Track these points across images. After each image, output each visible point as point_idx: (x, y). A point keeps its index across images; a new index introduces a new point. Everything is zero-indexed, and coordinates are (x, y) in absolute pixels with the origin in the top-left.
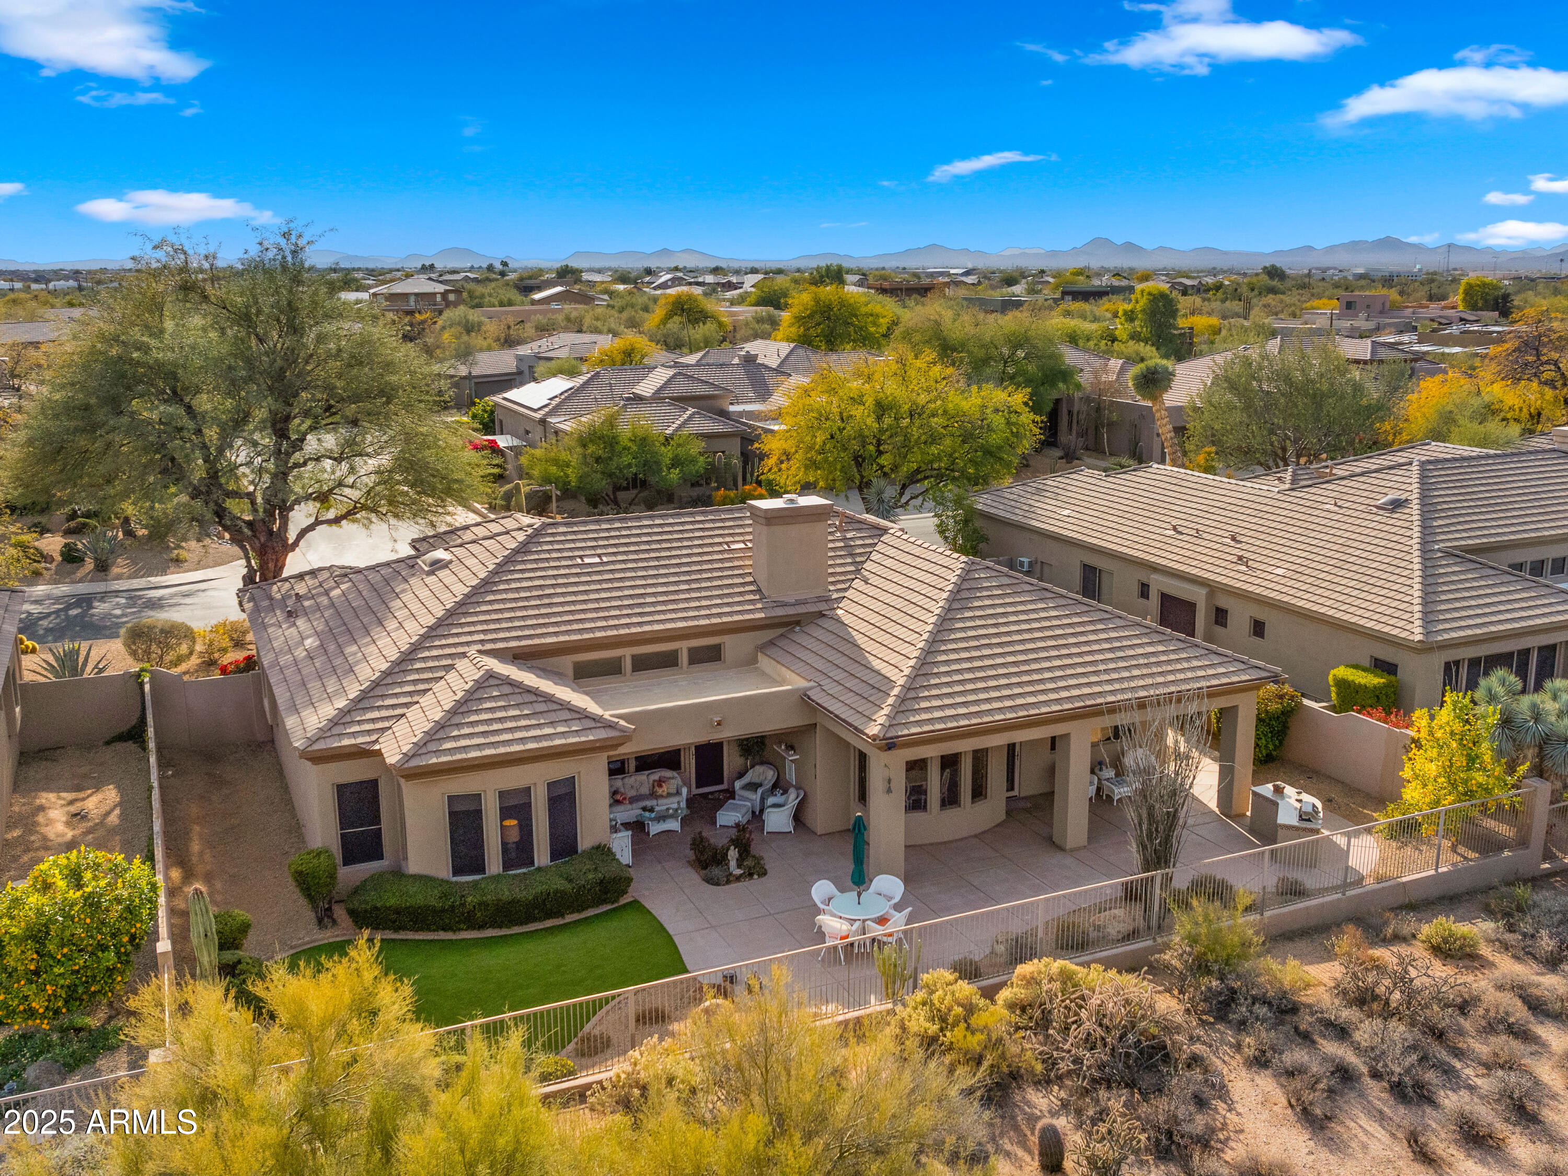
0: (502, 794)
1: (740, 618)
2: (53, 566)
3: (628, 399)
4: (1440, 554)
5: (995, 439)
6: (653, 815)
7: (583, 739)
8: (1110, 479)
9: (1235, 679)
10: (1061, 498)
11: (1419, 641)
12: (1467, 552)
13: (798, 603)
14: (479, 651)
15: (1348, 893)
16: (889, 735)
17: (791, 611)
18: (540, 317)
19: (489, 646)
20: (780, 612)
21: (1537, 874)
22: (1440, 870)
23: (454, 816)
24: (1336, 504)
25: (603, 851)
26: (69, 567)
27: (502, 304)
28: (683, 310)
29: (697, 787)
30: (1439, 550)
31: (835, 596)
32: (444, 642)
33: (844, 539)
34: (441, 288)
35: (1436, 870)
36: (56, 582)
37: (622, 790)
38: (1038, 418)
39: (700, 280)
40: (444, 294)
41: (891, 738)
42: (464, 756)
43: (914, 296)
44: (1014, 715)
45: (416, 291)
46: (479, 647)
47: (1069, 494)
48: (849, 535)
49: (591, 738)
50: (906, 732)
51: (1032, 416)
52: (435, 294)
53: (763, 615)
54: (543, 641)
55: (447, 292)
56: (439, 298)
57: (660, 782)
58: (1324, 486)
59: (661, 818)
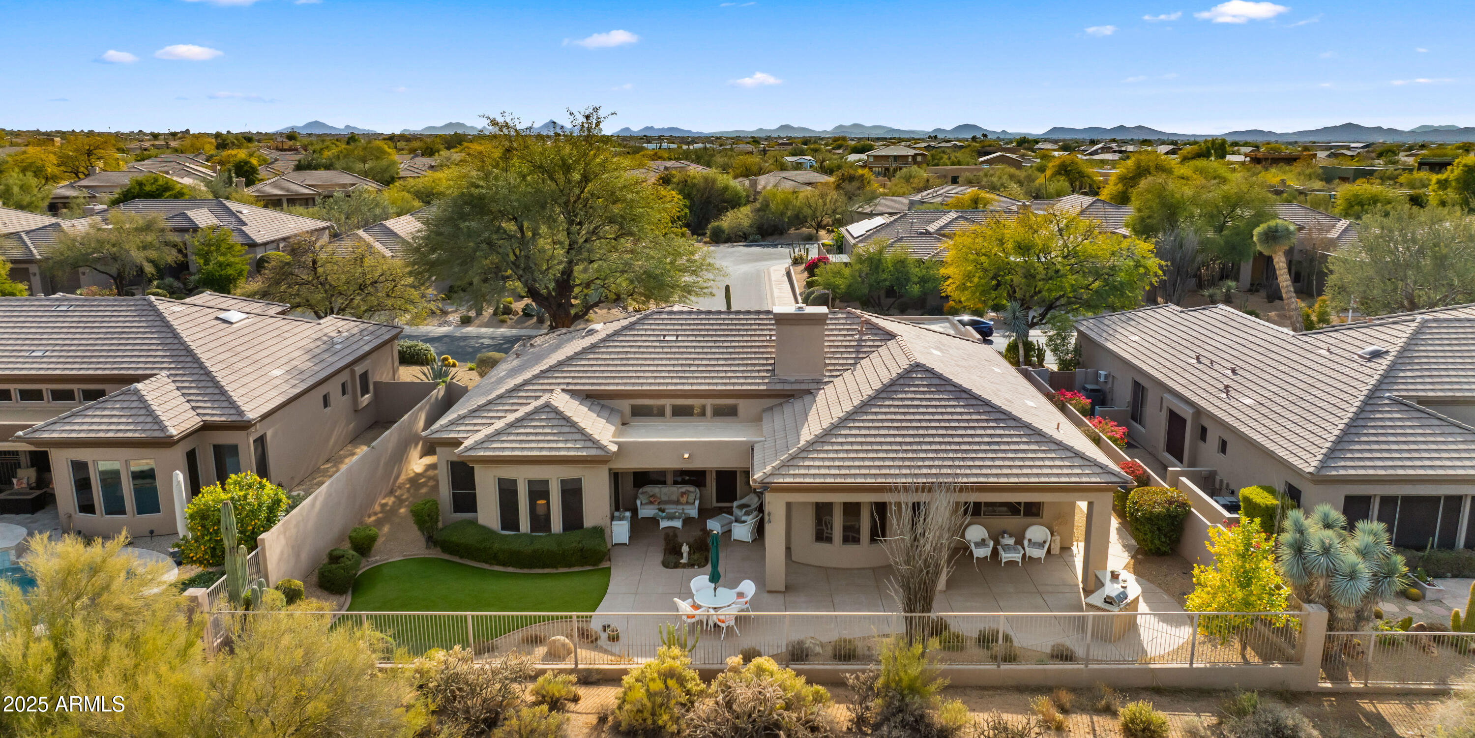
0: (530, 482)
1: (748, 387)
2: (515, 318)
3: (921, 233)
4: (1387, 401)
5: (1122, 277)
6: (664, 514)
7: (579, 454)
8: (1183, 315)
9: (1085, 479)
10: (1140, 327)
11: (1309, 473)
12: (1419, 403)
13: (796, 382)
14: (563, 390)
15: (1090, 666)
16: (765, 481)
17: (787, 387)
18: (968, 174)
19: (570, 387)
20: (779, 387)
21: (1313, 690)
22: (1194, 666)
23: (501, 490)
24: (1329, 350)
25: (599, 532)
26: (524, 318)
27: (953, 164)
28: (1066, 171)
29: (718, 501)
30: (1389, 398)
31: (827, 380)
32: (546, 381)
33: (860, 340)
34: (912, 152)
35: (1191, 663)
36: (512, 327)
37: (658, 495)
38: (1163, 263)
39: (1123, 149)
40: (914, 157)
41: (768, 483)
42: (501, 454)
43: (1281, 164)
44: (873, 481)
45: (895, 154)
46: (565, 387)
47: (1147, 324)
48: (864, 338)
49: (584, 454)
50: (781, 480)
51: (1157, 260)
52: (908, 156)
53: (765, 387)
54: (607, 388)
55: (916, 155)
56: (910, 159)
57: (683, 494)
58: (1330, 334)
59: (671, 517)
